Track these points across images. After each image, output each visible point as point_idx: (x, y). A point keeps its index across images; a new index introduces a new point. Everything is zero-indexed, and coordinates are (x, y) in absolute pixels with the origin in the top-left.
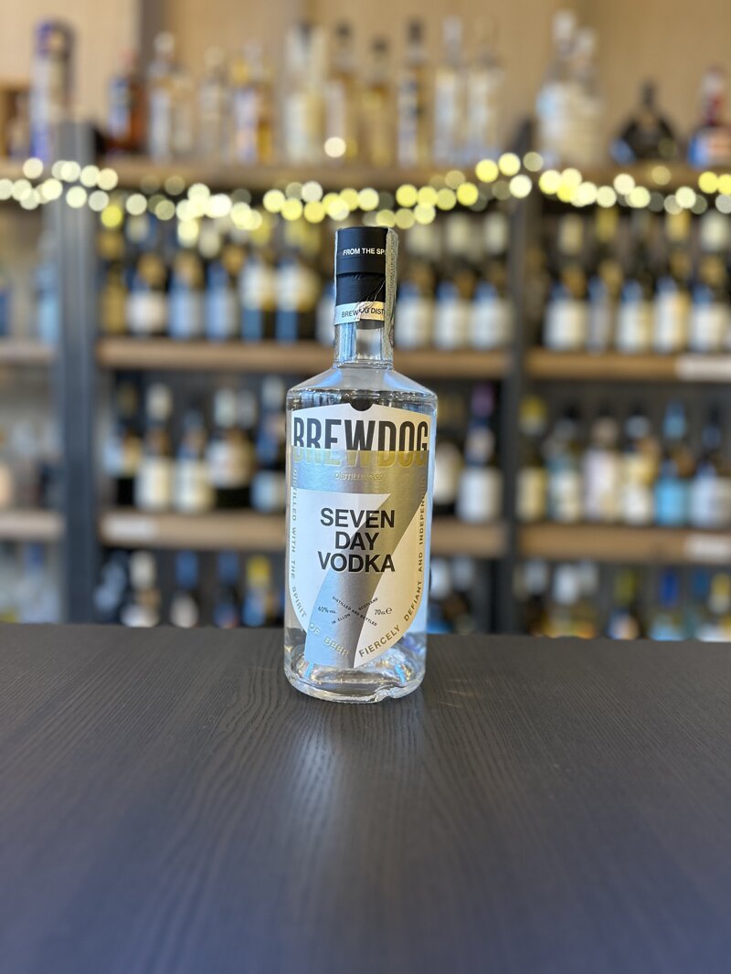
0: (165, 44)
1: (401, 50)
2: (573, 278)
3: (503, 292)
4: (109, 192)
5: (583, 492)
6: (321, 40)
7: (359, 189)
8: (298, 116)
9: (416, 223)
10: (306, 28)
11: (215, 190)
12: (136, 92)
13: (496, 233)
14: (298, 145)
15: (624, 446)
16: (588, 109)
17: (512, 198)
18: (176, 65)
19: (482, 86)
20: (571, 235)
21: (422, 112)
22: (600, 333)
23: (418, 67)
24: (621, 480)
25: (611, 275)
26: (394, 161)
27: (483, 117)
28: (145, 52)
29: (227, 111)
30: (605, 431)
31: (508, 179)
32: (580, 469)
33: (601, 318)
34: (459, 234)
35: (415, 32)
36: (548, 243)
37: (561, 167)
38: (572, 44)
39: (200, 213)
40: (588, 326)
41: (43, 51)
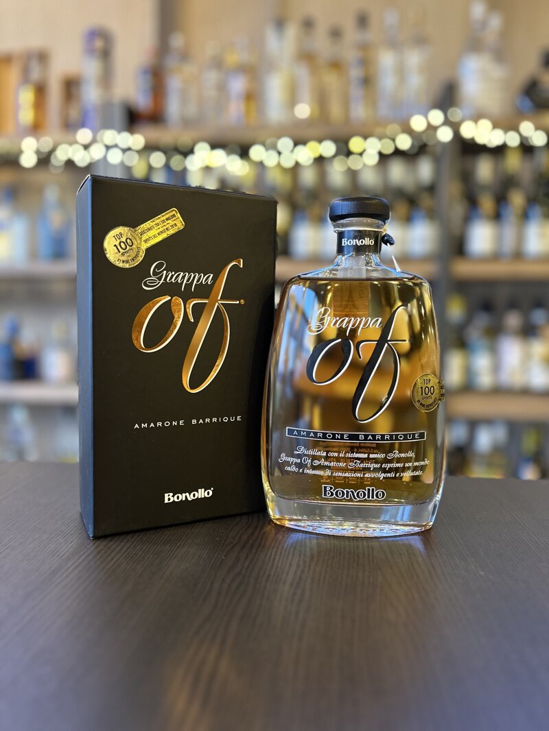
0: (177, 41)
1: (352, 35)
2: (487, 203)
3: (432, 215)
4: (138, 152)
5: (496, 368)
6: (292, 31)
7: (320, 141)
8: (275, 88)
9: (365, 165)
10: (280, 24)
11: (214, 146)
12: (156, 77)
13: (425, 170)
14: (275, 111)
15: (529, 332)
16: (497, 72)
17: (439, 143)
18: (185, 56)
19: (414, 58)
20: (484, 170)
21: (367, 82)
22: (509, 244)
23: (364, 47)
24: (527, 358)
25: (517, 199)
26: (347, 119)
27: (416, 82)
28: (163, 48)
29: (222, 88)
30: (513, 320)
31: (434, 129)
32: (494, 351)
33: (509, 232)
34: (398, 173)
35: (363, 21)
36: (467, 178)
37: (476, 118)
38: (484, 24)
39: (203, 165)
40: (499, 239)
41: (90, 51)
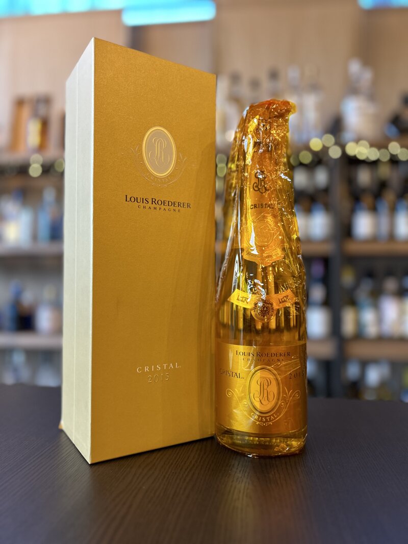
1: (266, 85)
2: (367, 200)
3: (328, 207)
5: (380, 320)
13: (322, 177)
15: (401, 293)
16: (371, 109)
17: (331, 158)
19: (311, 101)
20: (364, 177)
22: (384, 228)
24: (402, 313)
25: (389, 196)
27: (312, 116)
30: (391, 284)
31: (328, 148)
32: (376, 306)
33: (384, 221)
34: (301, 179)
35: (274, 75)
36: (351, 181)
37: (357, 141)
38: (360, 77)
40: (377, 225)
